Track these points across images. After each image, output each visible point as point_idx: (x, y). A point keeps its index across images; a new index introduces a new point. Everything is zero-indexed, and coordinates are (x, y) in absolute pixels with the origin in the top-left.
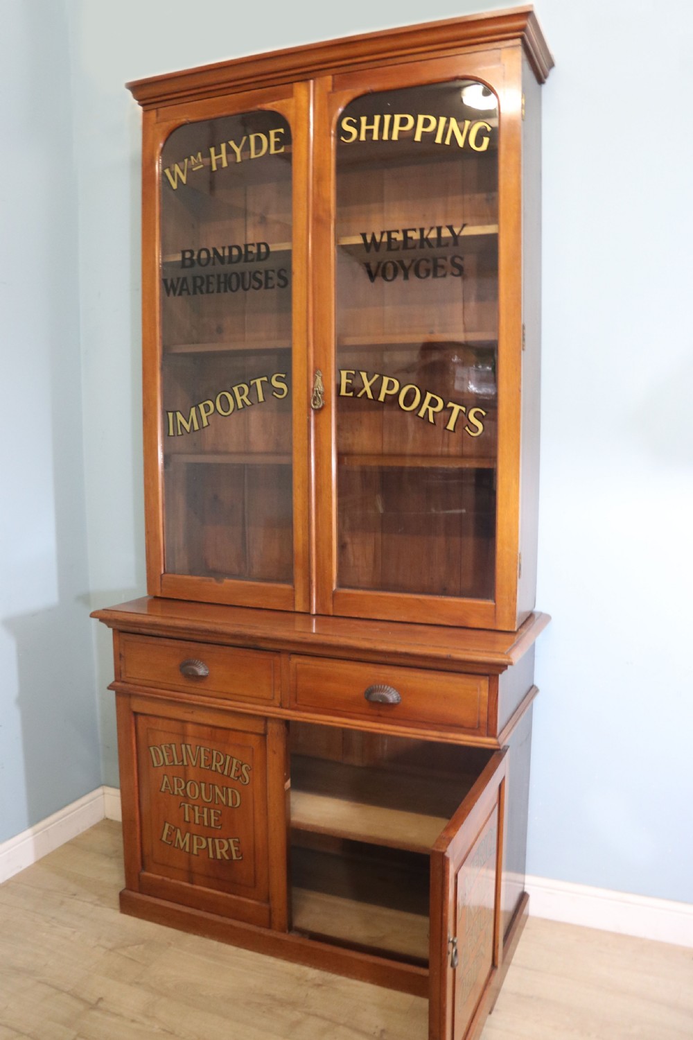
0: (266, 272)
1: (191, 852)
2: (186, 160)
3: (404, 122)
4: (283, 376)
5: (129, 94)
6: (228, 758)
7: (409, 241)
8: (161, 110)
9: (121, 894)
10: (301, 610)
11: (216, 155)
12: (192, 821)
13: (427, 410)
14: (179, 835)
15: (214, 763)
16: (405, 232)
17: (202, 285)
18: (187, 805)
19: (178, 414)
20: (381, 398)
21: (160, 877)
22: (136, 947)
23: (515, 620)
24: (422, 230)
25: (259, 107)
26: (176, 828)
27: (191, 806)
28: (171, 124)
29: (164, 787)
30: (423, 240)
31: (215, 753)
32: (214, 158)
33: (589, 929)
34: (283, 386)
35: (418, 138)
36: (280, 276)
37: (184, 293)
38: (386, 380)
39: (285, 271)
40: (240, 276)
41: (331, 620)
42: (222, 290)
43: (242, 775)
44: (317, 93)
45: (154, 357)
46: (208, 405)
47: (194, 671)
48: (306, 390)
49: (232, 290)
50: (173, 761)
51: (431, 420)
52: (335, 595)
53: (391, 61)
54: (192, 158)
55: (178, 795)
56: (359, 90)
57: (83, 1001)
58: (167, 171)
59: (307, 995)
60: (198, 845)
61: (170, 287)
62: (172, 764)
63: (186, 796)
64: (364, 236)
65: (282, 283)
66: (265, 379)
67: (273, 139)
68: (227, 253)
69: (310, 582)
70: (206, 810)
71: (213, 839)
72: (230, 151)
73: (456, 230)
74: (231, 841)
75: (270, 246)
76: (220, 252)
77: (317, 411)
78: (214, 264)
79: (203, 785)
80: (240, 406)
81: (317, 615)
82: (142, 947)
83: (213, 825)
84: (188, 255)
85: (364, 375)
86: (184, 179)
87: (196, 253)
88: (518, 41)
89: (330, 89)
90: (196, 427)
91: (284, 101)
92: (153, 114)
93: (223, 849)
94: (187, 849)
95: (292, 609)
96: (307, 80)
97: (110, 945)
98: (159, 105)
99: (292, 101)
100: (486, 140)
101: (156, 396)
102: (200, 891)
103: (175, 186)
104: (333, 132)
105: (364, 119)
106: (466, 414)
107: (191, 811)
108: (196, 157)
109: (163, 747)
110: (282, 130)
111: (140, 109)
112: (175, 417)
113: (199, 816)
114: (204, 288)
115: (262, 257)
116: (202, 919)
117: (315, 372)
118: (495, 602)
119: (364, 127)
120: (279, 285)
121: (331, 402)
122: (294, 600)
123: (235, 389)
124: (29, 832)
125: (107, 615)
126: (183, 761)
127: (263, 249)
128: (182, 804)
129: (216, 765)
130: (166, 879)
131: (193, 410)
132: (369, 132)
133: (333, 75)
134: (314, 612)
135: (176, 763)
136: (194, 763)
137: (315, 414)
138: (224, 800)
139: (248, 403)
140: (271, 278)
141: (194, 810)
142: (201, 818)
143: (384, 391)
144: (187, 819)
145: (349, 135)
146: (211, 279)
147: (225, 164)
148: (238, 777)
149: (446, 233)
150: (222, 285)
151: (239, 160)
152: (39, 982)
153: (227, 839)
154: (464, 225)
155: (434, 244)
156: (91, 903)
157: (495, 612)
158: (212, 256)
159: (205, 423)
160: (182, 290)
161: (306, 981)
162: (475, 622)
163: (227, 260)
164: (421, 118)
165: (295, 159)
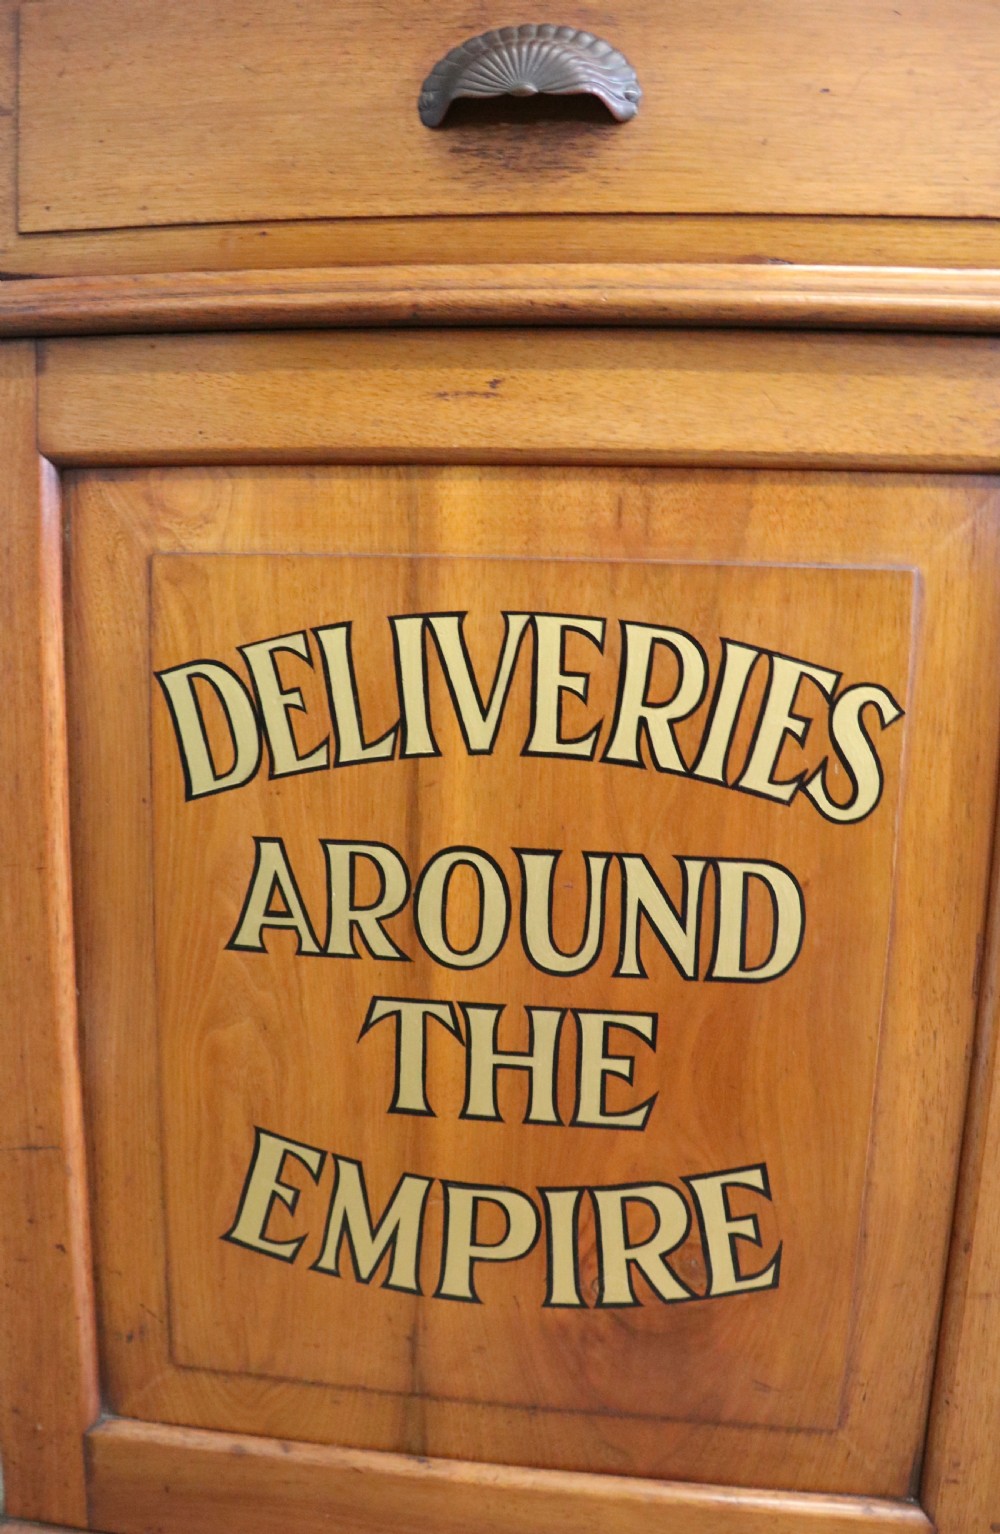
6: (739, 660)
12: (447, 1105)
14: (349, 1196)
15: (632, 708)
18: (412, 1014)
21: (221, 1443)
26: (333, 1159)
27: (444, 1012)
29: (255, 917)
31: (639, 640)
43: (830, 761)
47: (559, 69)
50: (333, 740)
55: (358, 952)
60: (476, 1238)
62: (320, 759)
63: (410, 951)
70: (546, 1023)
71: (586, 1193)
74: (709, 1192)
79: (538, 868)
83: (588, 1111)
93: (652, 1243)
94: (403, 1275)
102: (480, 1489)
107: (446, 1045)
109: (259, 656)
113: (497, 1070)
126: (400, 727)
128: (382, 1008)
129: (642, 724)
130: (254, 1446)
135: (351, 749)
136: (480, 734)
138: (682, 941)
141: (461, 1033)
142: (513, 1075)
144: (411, 1098)
148: (801, 782)
153: (682, 1184)
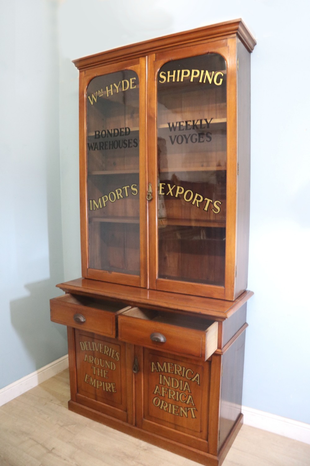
0: (129, 140)
1: (96, 387)
2: (96, 92)
3: (186, 73)
4: (136, 185)
5: (74, 64)
6: (111, 349)
7: (188, 126)
8: (86, 71)
9: (69, 402)
10: (143, 287)
11: (108, 90)
12: (97, 374)
13: (196, 201)
14: (91, 380)
16: (186, 122)
17: (103, 145)
18: (94, 368)
19: (94, 201)
20: (177, 196)
21: (84, 396)
22: (72, 426)
23: (233, 296)
24: (194, 121)
25: (125, 68)
26: (90, 377)
27: (96, 368)
28: (91, 77)
29: (85, 359)
30: (194, 126)
31: (105, 347)
32: (108, 91)
33: (270, 433)
34: (135, 190)
35: (192, 80)
36: (134, 142)
37: (96, 149)
38: (178, 188)
39: (137, 140)
40: (118, 141)
41: (155, 292)
42: (111, 147)
43: (116, 357)
44: (149, 61)
45: (84, 177)
46: (106, 197)
48: (145, 192)
49: (115, 148)
50: (89, 348)
51: (198, 205)
52: (157, 281)
53: (180, 46)
54: (99, 91)
55: (91, 363)
56: (166, 60)
57: (46, 448)
58: (89, 97)
59: (139, 454)
60: (99, 384)
61: (90, 147)
62: (88, 350)
63: (94, 363)
64: (169, 124)
65: (135, 145)
66: (128, 186)
67: (131, 83)
68: (113, 132)
69: (146, 275)
70: (102, 370)
71: (105, 383)
72: (114, 88)
73: (209, 121)
74: (112, 384)
75: (130, 129)
76: (110, 131)
77: (150, 201)
78: (108, 137)
79: (101, 360)
80: (118, 198)
81: (149, 289)
82: (74, 426)
83: (105, 377)
84: (97, 133)
85: (169, 185)
86: (96, 100)
87: (101, 132)
88: (235, 35)
89: (154, 60)
90: (101, 207)
91: (136, 66)
92: (83, 73)
93: (109, 387)
94: (95, 386)
95: (139, 286)
96: (145, 56)
97: (62, 424)
98: (86, 69)
99: (139, 65)
100: (221, 80)
101: (85, 194)
102: (100, 404)
103: (92, 103)
104: (156, 79)
105: (169, 72)
106: (213, 203)
108: (100, 91)
109: (85, 342)
110: (135, 78)
111: (78, 71)
112: (93, 203)
113: (99, 373)
114: (104, 147)
115: (127, 133)
116: (100, 416)
117: (148, 184)
118: (225, 287)
119: (169, 76)
120: (134, 146)
121: (155, 197)
122: (140, 282)
123: (117, 191)
124: (36, 372)
125: (63, 286)
126: (93, 349)
127: (128, 130)
129: (106, 352)
130: (87, 398)
131: (100, 199)
132: (171, 78)
133: (156, 54)
134: (148, 288)
135: (90, 350)
136: (97, 350)
137: (149, 202)
138: (109, 367)
139: (122, 197)
140: (131, 143)
141: (97, 370)
142: (100, 373)
143: (178, 192)
144: (94, 373)
145: (163, 80)
146: (107, 143)
147: (112, 94)
148: (115, 358)
149: (204, 122)
150: (111, 146)
151: (118, 92)
152: (30, 438)
153: (110, 383)
154: (212, 119)
155: (199, 127)
156: (58, 404)
157: (225, 292)
158: (107, 133)
159: (105, 205)
160: (95, 148)
161: (141, 447)
162: (216, 296)
163: (113, 135)
164: (193, 71)
165: (140, 90)
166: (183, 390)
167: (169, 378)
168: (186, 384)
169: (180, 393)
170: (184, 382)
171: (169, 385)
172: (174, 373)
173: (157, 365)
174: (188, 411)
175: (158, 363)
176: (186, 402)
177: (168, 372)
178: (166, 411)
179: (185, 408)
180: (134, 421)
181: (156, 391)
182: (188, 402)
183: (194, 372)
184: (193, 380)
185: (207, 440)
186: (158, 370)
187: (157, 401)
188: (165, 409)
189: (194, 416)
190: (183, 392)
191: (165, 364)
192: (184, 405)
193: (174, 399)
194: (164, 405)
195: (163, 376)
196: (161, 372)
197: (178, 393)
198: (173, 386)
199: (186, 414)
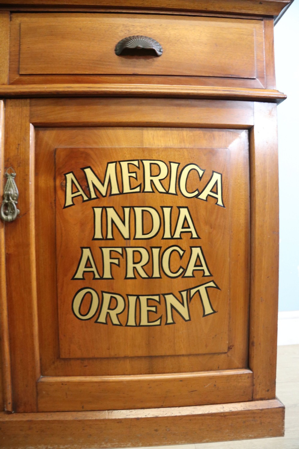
166: (172, 238)
167: (127, 210)
168: (184, 212)
169: (163, 249)
170: (175, 210)
171: (126, 236)
172: (143, 191)
173: (83, 180)
174: (191, 299)
175: (88, 171)
176: (185, 270)
177: (121, 193)
178: (121, 325)
179: (180, 292)
180: (9, 395)
181: (82, 268)
182: (189, 273)
183: (204, 171)
184: (203, 196)
185: (248, 366)
186: (88, 194)
187: (87, 301)
188: (116, 321)
189: (208, 310)
190: (173, 242)
191: (111, 168)
192: (179, 284)
193: (144, 275)
194: (112, 306)
195: (104, 208)
196: (97, 198)
197: (156, 251)
198: (139, 235)
199: (183, 311)
